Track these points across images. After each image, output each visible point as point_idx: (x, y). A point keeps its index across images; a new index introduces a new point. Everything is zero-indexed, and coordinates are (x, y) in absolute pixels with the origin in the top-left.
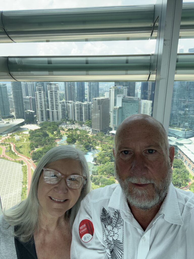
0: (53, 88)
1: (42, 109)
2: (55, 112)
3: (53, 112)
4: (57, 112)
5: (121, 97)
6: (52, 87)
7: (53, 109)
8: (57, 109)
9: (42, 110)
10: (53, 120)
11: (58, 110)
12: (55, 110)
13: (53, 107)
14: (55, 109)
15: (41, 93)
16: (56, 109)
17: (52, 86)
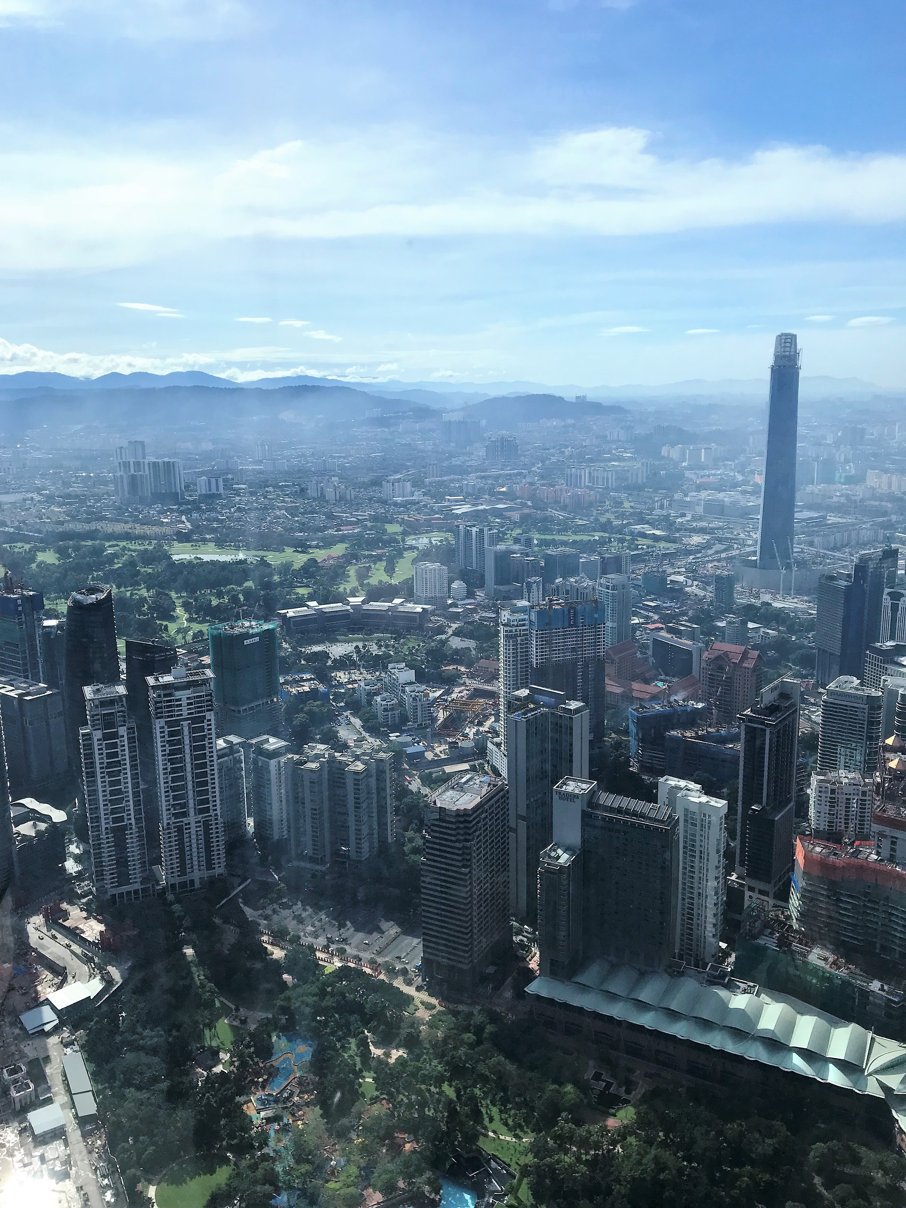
0: (184, 702)
1: (121, 819)
2: (193, 825)
3: (180, 830)
4: (206, 825)
5: (578, 802)
6: (177, 700)
7: (185, 815)
8: (207, 810)
9: (125, 828)
10: (183, 873)
11: (212, 813)
12: (192, 818)
13: (184, 805)
14: (192, 812)
15: (115, 735)
16: (201, 811)
17: (178, 694)
